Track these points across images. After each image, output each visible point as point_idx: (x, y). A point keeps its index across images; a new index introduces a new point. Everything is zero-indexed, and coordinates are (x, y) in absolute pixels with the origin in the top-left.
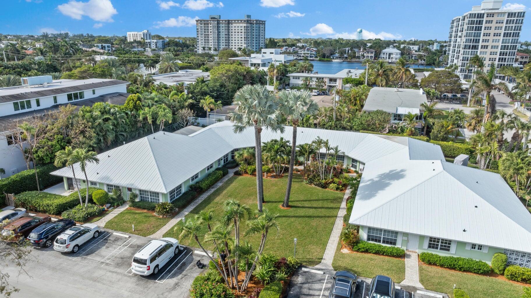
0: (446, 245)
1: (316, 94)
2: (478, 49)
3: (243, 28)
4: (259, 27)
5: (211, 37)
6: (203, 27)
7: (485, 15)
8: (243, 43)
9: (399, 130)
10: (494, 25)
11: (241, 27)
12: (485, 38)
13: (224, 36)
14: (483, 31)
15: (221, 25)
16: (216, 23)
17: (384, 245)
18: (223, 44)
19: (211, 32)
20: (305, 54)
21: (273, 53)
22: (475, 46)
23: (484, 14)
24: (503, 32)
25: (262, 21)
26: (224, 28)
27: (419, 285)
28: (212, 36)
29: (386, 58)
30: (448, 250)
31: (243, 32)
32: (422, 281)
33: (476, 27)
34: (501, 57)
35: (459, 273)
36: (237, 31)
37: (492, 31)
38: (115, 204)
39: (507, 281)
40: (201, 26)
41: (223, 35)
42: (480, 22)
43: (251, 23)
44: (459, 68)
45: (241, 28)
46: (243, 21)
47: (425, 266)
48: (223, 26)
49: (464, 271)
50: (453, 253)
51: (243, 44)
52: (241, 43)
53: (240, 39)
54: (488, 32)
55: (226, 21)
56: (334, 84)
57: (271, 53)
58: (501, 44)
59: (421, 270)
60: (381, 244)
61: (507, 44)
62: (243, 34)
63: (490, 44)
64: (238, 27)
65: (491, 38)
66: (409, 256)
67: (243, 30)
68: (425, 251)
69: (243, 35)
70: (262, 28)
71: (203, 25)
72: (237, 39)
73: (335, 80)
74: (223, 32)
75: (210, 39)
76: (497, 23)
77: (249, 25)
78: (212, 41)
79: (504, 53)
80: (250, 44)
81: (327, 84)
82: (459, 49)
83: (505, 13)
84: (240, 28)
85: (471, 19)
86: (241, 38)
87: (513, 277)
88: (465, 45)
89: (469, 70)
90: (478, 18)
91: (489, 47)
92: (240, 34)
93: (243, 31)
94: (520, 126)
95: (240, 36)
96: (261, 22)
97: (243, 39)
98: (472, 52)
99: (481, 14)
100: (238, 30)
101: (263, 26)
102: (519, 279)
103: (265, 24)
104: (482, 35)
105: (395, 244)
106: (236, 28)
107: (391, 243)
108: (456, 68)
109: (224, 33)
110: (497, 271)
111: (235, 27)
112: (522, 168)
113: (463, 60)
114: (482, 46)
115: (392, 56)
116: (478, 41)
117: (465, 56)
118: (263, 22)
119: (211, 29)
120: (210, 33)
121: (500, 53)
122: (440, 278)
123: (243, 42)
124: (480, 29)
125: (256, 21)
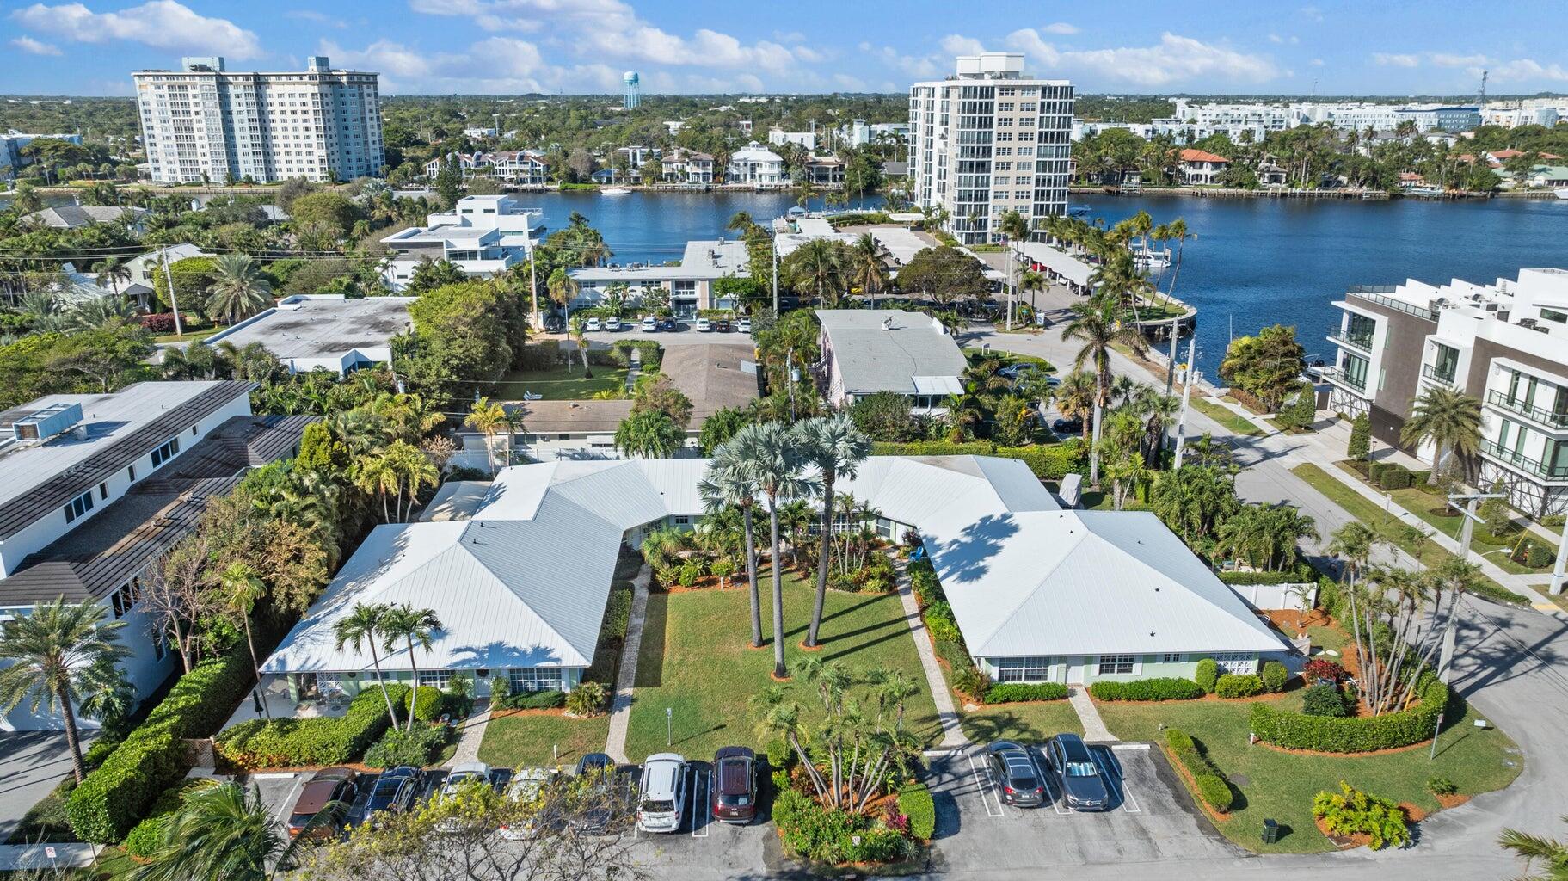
0: (1126, 661)
1: (653, 328)
2: (989, 171)
3: (309, 100)
4: (361, 95)
5: (200, 130)
6: (167, 98)
7: (997, 92)
8: (315, 145)
9: (933, 431)
10: (1016, 114)
11: (302, 95)
12: (1003, 144)
13: (246, 125)
14: (996, 129)
15: (232, 91)
16: (213, 82)
17: (1030, 683)
18: (246, 150)
19: (197, 113)
20: (516, 172)
21: (492, 211)
22: (984, 163)
23: (993, 88)
24: (1036, 130)
25: (368, 76)
26: (243, 100)
27: (1110, 737)
28: (203, 125)
29: (745, 175)
30: (1130, 671)
31: (311, 112)
32: (1111, 730)
33: (980, 118)
34: (1040, 188)
35: (1157, 705)
36: (288, 108)
37: (1015, 129)
38: (461, 712)
39: (1220, 700)
40: (160, 92)
41: (241, 121)
42: (989, 108)
43: (332, 83)
44: (953, 219)
45: (304, 100)
46: (306, 78)
47: (1105, 705)
48: (239, 94)
49: (1163, 699)
50: (1140, 672)
51: (314, 149)
52: (308, 145)
53: (302, 133)
54: (1008, 132)
55: (246, 77)
56: (688, 296)
57: (486, 211)
58: (1036, 160)
59: (1102, 713)
60: (1023, 681)
61: (1048, 159)
62: (311, 116)
63: (1013, 158)
64: (291, 95)
65: (1015, 144)
66: (1073, 693)
67: (310, 104)
68: (1098, 680)
69: (312, 121)
70: (369, 95)
71: (166, 91)
72: (291, 133)
73: (690, 284)
74: (240, 112)
75: (197, 134)
76: (1022, 109)
77: (326, 89)
78: (205, 142)
79: (1044, 180)
80: (336, 148)
81: (671, 297)
82: (943, 168)
83: (1035, 88)
84: (298, 100)
85: (967, 100)
86: (307, 129)
87: (1227, 694)
88: (961, 163)
89: (975, 223)
90: (981, 97)
91: (1013, 166)
92: (299, 116)
93: (310, 108)
94: (1160, 407)
95: (301, 125)
96: (364, 79)
97: (313, 133)
98: (977, 177)
99: (987, 88)
100: (292, 104)
101: (372, 91)
102: (1236, 694)
103: (375, 83)
104: (994, 136)
105: (1045, 677)
106: (287, 100)
107: (1039, 678)
108: (945, 217)
109: (245, 117)
110: (1206, 689)
111: (280, 95)
112: (1192, 500)
113: (960, 200)
114: (998, 163)
115: (758, 171)
116: (987, 152)
117: (963, 188)
118: (371, 79)
119: (196, 104)
120: (193, 116)
121: (1037, 181)
122: (1134, 719)
123: (314, 140)
124: (988, 123)
125: (350, 75)
